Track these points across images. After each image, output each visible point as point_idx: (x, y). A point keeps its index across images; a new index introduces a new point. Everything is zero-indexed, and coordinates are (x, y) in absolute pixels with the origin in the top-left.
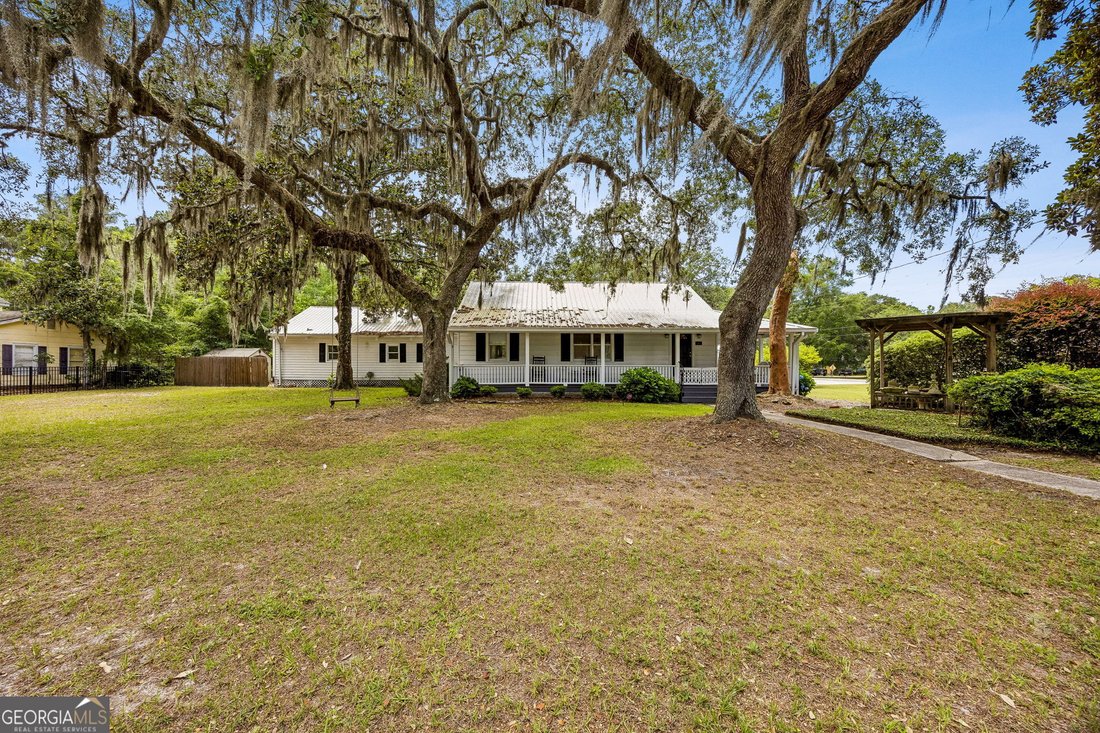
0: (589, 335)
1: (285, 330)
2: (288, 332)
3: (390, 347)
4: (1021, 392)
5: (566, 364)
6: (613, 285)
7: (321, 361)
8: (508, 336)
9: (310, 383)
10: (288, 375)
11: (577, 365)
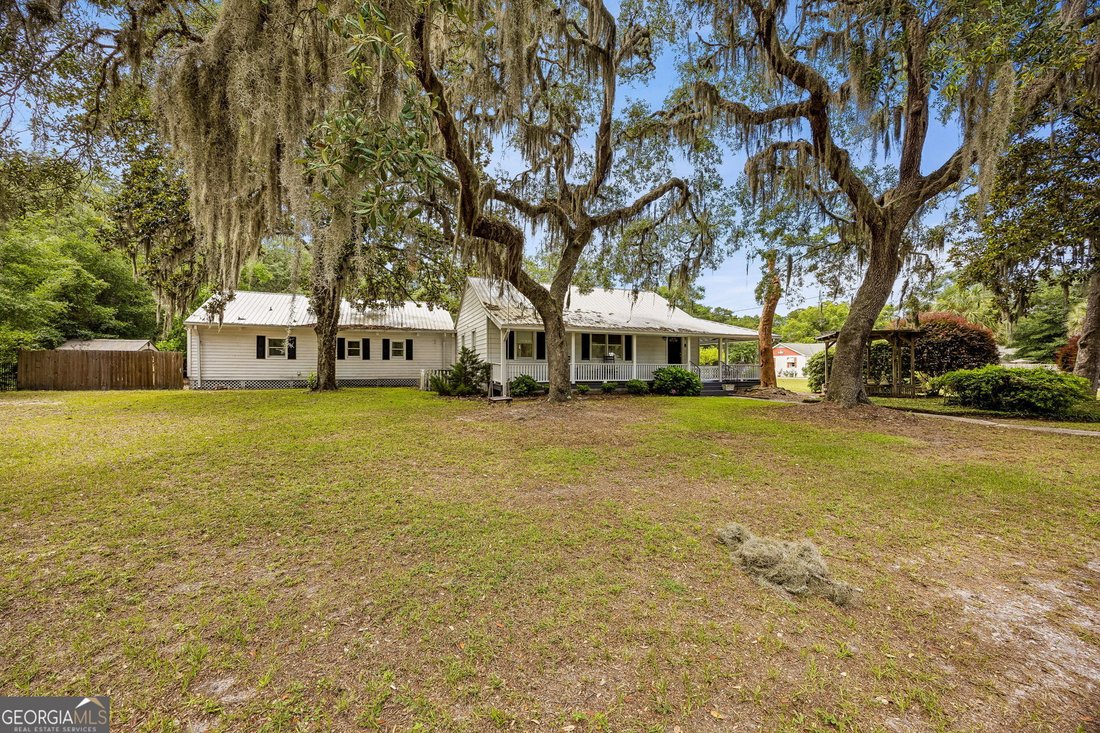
0: (604, 336)
1: (221, 320)
2: (224, 321)
3: (394, 343)
4: (997, 382)
5: (586, 362)
6: (636, 292)
7: (258, 357)
8: (535, 335)
9: (243, 384)
10: (210, 375)
11: (595, 364)
